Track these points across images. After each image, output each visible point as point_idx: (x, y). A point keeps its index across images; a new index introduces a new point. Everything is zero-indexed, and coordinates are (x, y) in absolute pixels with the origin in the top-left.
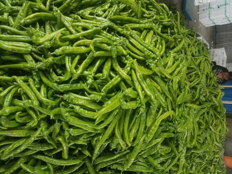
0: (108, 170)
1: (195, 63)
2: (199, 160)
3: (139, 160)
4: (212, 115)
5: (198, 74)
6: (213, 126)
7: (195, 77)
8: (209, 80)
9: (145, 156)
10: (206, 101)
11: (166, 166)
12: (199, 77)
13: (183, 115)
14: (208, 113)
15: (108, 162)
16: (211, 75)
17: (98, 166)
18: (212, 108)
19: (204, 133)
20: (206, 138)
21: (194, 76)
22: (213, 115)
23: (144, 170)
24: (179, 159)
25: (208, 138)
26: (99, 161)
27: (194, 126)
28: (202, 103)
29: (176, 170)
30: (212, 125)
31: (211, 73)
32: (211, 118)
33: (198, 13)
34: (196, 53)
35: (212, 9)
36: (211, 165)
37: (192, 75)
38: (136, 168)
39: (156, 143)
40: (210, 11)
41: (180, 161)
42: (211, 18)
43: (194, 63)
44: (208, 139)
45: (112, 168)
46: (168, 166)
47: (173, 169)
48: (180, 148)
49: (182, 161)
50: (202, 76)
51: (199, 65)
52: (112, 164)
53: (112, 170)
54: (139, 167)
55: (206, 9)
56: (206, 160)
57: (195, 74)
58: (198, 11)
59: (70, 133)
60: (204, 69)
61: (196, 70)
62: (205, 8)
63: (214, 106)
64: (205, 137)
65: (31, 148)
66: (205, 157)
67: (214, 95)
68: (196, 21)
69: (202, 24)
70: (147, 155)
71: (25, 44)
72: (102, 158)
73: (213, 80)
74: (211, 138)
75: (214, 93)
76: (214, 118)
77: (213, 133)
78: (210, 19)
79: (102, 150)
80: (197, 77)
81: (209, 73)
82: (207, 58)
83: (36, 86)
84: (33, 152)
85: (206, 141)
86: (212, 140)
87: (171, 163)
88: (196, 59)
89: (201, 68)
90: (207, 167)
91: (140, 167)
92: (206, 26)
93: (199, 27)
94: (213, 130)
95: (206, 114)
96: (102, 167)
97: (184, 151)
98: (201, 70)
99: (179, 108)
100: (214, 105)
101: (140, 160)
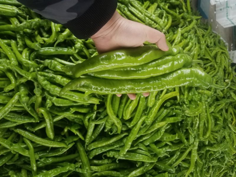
0: (104, 158)
1: (211, 54)
2: (217, 163)
3: (140, 147)
4: (231, 114)
5: (214, 67)
6: (233, 125)
7: (211, 69)
8: (227, 75)
9: (147, 143)
10: (224, 98)
11: (174, 159)
12: (215, 69)
13: (193, 99)
14: (227, 111)
15: (103, 147)
16: (229, 69)
17: (92, 152)
18: (232, 106)
19: (221, 131)
20: (224, 138)
21: (209, 68)
22: (233, 113)
23: (145, 160)
24: (190, 153)
25: (227, 137)
26: (93, 147)
27: (207, 115)
28: (219, 98)
29: (187, 166)
30: (231, 124)
31: (229, 67)
32: (230, 117)
33: (215, 12)
34: (211, 43)
35: (230, 8)
36: (232, 172)
37: (207, 67)
38: (136, 156)
39: (159, 127)
40: (227, 10)
41: (192, 156)
42: (229, 17)
43: (209, 54)
44: (227, 139)
45: (108, 156)
46: (177, 160)
47: (184, 165)
48: (191, 139)
49: (194, 156)
50: (219, 69)
51: (215, 57)
52: (109, 151)
53: (109, 158)
54: (139, 156)
55: (224, 8)
56: (226, 165)
57: (211, 66)
58: (215, 11)
59: (53, 102)
60: (221, 62)
61: (211, 62)
62: (222, 8)
63: (233, 104)
64: (223, 136)
65: (9, 119)
66: (225, 161)
67: (234, 91)
68: (213, 20)
69: (219, 24)
70: (149, 142)
71: (12, 7)
72: (96, 143)
73: (232, 76)
74: (230, 138)
75: (233, 89)
76: (234, 116)
77: (233, 133)
78: (228, 19)
79: (97, 133)
80: (213, 69)
81: (227, 68)
82: (224, 51)
83: (19, 49)
84: (12, 124)
85: (225, 140)
86: (232, 140)
87: (180, 157)
88: (211, 50)
89: (217, 61)
90: (227, 173)
91: (141, 156)
92: (225, 27)
93: (217, 27)
94: (233, 129)
95: (224, 111)
96: (97, 154)
97: (196, 144)
98: (218, 63)
99: (189, 92)
100: (234, 102)
101: (142, 148)
